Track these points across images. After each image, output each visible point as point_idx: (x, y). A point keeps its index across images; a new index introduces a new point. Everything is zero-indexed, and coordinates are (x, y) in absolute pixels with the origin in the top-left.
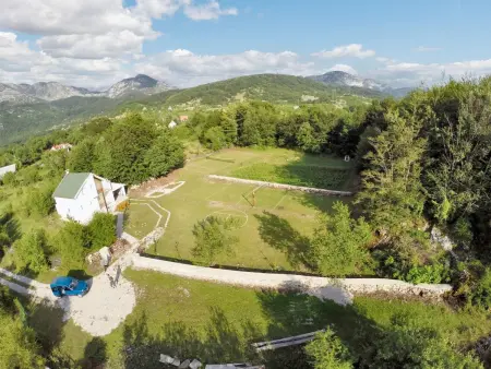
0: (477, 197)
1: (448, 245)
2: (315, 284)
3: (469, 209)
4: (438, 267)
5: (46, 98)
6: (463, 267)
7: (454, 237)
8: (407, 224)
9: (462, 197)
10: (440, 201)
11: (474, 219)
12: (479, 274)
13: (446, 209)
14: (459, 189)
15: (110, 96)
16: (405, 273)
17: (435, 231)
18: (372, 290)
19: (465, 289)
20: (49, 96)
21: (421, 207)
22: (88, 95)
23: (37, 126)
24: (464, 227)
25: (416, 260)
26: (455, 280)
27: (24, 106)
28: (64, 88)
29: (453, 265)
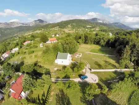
0: (137, 58)
1: (133, 64)
2: (118, 70)
3: (136, 60)
4: (132, 67)
5: (12, 26)
6: (136, 67)
7: (134, 63)
8: (127, 62)
9: (135, 58)
10: (132, 58)
11: (136, 61)
12: (137, 68)
13: (133, 60)
14: (135, 57)
15: (31, 25)
16: (129, 68)
17: (131, 62)
18: (125, 70)
19: (136, 69)
20: (13, 26)
21: (129, 59)
22: (24, 25)
23: (10, 34)
24: (135, 62)
25: (130, 66)
26: (135, 69)
27: (6, 29)
28: (17, 23)
29: (134, 67)
